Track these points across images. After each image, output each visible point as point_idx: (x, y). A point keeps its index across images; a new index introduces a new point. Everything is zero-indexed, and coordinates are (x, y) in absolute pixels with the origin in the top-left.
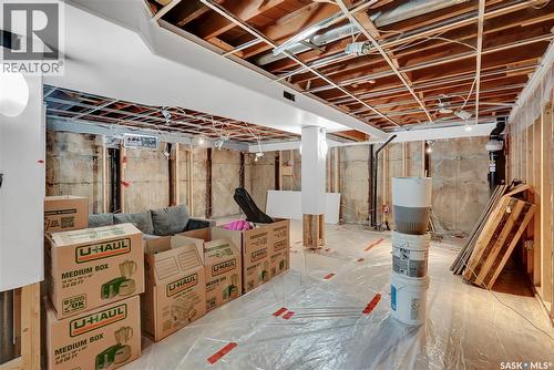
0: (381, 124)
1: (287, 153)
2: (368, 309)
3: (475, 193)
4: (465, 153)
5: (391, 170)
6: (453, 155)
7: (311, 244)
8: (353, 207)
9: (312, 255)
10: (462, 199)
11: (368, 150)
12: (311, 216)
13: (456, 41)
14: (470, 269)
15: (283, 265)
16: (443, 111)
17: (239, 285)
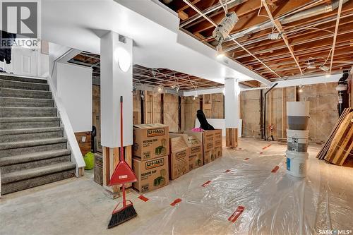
0: (269, 76)
1: (208, 96)
2: (274, 171)
3: (329, 117)
4: (322, 93)
5: (274, 105)
6: (315, 94)
7: (231, 144)
8: (250, 127)
9: (232, 151)
10: (321, 121)
11: (260, 93)
12: (230, 129)
13: (323, 29)
14: (329, 154)
15: (220, 154)
16: (310, 67)
17: (202, 160)
